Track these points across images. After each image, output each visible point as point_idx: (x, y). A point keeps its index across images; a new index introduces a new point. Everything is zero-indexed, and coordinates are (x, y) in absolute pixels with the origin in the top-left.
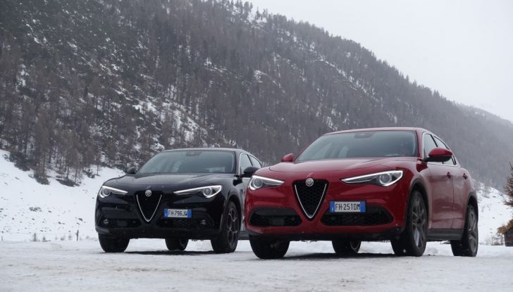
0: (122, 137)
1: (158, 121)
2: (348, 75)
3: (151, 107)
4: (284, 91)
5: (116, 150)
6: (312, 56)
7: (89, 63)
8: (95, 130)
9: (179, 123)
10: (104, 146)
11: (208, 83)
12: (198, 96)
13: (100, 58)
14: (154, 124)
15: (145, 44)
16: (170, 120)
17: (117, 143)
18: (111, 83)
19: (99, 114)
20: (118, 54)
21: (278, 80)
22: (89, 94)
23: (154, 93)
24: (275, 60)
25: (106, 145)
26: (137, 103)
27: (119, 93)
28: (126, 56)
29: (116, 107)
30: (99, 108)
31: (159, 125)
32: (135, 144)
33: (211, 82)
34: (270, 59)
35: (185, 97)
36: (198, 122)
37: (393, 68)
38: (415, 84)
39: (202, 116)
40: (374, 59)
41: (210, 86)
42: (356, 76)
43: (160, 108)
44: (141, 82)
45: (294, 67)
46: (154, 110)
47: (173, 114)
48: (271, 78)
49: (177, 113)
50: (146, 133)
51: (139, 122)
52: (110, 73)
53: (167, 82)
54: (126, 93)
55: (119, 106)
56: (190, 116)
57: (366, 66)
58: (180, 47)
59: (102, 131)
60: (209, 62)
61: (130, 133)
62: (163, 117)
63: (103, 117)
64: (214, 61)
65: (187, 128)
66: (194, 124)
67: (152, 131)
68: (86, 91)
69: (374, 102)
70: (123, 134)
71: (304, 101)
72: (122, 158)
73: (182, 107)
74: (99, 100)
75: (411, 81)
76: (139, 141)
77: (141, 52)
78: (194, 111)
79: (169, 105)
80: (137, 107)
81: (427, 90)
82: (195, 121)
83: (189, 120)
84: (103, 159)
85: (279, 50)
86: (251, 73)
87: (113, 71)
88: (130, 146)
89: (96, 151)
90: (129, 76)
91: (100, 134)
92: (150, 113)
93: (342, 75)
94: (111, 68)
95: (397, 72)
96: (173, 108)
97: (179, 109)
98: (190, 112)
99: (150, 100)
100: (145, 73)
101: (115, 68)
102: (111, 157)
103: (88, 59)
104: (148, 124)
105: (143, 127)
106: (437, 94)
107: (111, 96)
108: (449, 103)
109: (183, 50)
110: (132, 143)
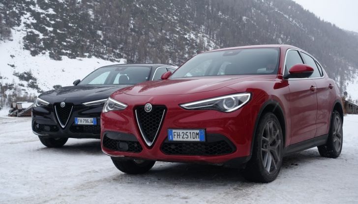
0: (179, 51)
1: (196, 43)
2: (289, 16)
3: (192, 36)
4: (257, 27)
5: (176, 58)
6: (271, 9)
7: (163, 16)
8: (166, 48)
9: (206, 44)
10: (170, 56)
11: (220, 24)
12: (215, 30)
13: (168, 14)
14: (194, 44)
15: (189, 5)
16: (202, 42)
17: (177, 54)
18: (173, 25)
19: (168, 40)
20: (176, 11)
21: (254, 21)
22: (163, 31)
23: (194, 29)
24: (253, 11)
25: (171, 54)
26: (186, 35)
27: (177, 30)
28: (180, 12)
29: (176, 37)
30: (168, 37)
31: (196, 45)
32: (185, 54)
33: (221, 23)
34: (250, 11)
35: (209, 31)
36: (215, 43)
37: (312, 13)
38: (323, 21)
39: (217, 40)
40: (303, 9)
41: (221, 25)
42: (293, 18)
43: (197, 37)
44: (188, 24)
45: (262, 14)
46: (194, 38)
47: (203, 39)
48: (251, 20)
49: (205, 39)
50: (190, 49)
51: (187, 44)
52: (173, 21)
53: (200, 24)
54: (180, 30)
55: (177, 36)
56: (212, 40)
57: (298, 12)
58: (206, 6)
59: (170, 49)
60: (220, 13)
61: (183, 49)
62: (198, 41)
63: (170, 42)
64: (223, 13)
65: (210, 46)
66: (213, 44)
67: (193, 48)
68: (162, 30)
69: (302, 30)
70: (180, 49)
71: (268, 31)
72: (179, 61)
73: (208, 36)
74: (168, 33)
75: (321, 19)
76: (187, 53)
77: (187, 10)
78: (213, 38)
79: (201, 35)
80: (186, 36)
81: (330, 24)
82: (214, 42)
83: (211, 42)
84: (170, 62)
85: (254, 6)
86: (241, 18)
87: (174, 19)
88: (183, 56)
89: (167, 58)
90: (182, 22)
91: (169, 50)
92: (192, 39)
93: (286, 18)
94: (173, 18)
95: (314, 15)
96: (203, 36)
97: (206, 37)
98: (211, 38)
99: (192, 33)
100: (190, 19)
101: (175, 18)
102: (174, 61)
103: (162, 14)
104: (191, 45)
105: (189, 46)
106: (334, 25)
107: (173, 31)
108: (341, 30)
109: (208, 8)
110: (184, 54)
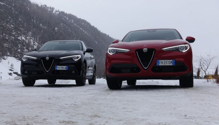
0: (14, 47)
1: (26, 42)
2: (83, 29)
3: (23, 38)
4: (64, 34)
5: (12, 51)
6: (73, 24)
7: (4, 24)
8: (6, 45)
9: (32, 43)
10: (9, 50)
11: (41, 31)
12: (38, 35)
13: (7, 23)
14: (24, 43)
15: (21, 19)
16: (30, 42)
17: (13, 49)
18: (11, 31)
19: (7, 40)
20: (13, 22)
21: (62, 31)
22: (4, 34)
23: (24, 34)
24: (61, 25)
25: (9, 49)
26: (19, 37)
27: (13, 34)
28: (15, 22)
29: (12, 38)
30: (7, 38)
31: (26, 44)
32: (19, 49)
33: (42, 31)
34: (60, 24)
35: (34, 35)
36: (38, 43)
37: (96, 28)
38: (102, 32)
39: (39, 41)
40: (91, 25)
41: (42, 32)
42: (85, 30)
43: (26, 39)
44: (20, 30)
45: (67, 27)
46: (24, 39)
47: (30, 41)
48: (60, 30)
49: (32, 40)
50: (22, 46)
51: (20, 43)
52: (10, 28)
53: (29, 30)
54: (15, 34)
55: (13, 38)
56: (36, 41)
57: (88, 27)
58: (32, 20)
59: (8, 45)
60: (41, 25)
61: (17, 46)
62: (27, 41)
63: (8, 41)
64: (43, 25)
65: (35, 45)
66: (37, 44)
67: (24, 45)
68: (3, 33)
69: (90, 38)
70: (15, 46)
71: (70, 37)
72: (14, 54)
73: (33, 38)
74: (7, 36)
75: (101, 32)
76: (20, 48)
77: (20, 21)
78: (37, 40)
79: (29, 38)
80: (19, 38)
81: (106, 35)
82: (37, 43)
83: (35, 42)
84: (8, 54)
85: (62, 22)
86: (54, 29)
87: (11, 27)
88: (17, 50)
89: (6, 51)
90: (16, 29)
91: (7, 46)
92: (23, 40)
93: (81, 30)
94: (11, 26)
95: (97, 29)
96: (30, 39)
97: (32, 39)
98: (35, 40)
99: (23, 36)
100: (21, 28)
101: (12, 26)
102: (11, 53)
103: (3, 23)
104: (23, 44)
105: (21, 44)
106: (108, 36)
107: (10, 35)
108: (112, 38)
109: (33, 21)
110: (18, 49)
